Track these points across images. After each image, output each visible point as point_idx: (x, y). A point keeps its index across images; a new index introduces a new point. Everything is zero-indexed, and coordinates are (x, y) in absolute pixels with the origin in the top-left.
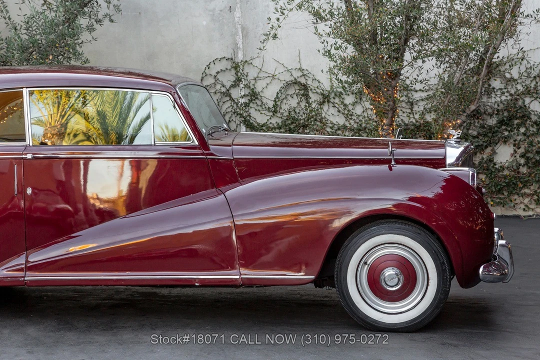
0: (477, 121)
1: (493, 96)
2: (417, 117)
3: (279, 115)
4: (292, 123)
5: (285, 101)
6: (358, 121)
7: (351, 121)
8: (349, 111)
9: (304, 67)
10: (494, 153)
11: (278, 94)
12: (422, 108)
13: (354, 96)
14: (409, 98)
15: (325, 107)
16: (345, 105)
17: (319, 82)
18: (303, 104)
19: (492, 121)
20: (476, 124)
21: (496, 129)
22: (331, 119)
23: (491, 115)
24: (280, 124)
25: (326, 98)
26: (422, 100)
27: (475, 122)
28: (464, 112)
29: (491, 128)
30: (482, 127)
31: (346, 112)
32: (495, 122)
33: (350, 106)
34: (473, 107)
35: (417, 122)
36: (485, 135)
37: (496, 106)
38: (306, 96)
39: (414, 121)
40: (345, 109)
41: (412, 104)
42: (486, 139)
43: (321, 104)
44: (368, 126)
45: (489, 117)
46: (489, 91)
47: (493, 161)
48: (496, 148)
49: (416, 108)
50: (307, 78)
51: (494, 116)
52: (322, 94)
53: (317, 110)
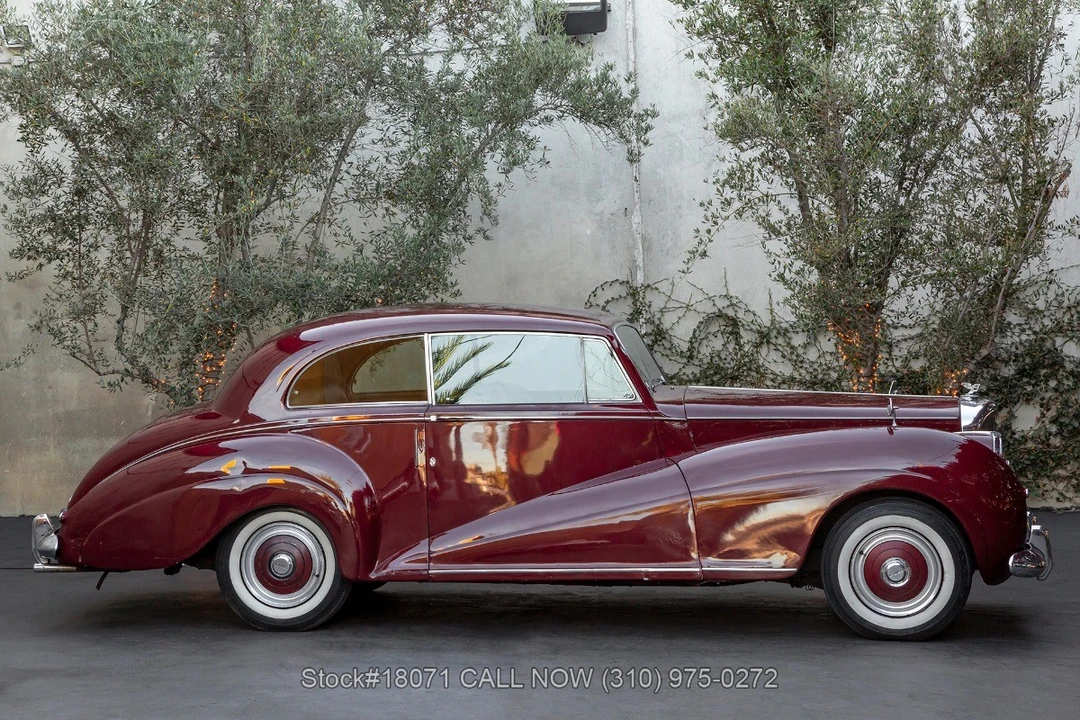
0: (985, 370)
1: (1009, 334)
2: (898, 364)
3: (696, 362)
4: (716, 373)
5: (705, 342)
6: (811, 370)
7: (802, 371)
8: (798, 356)
9: (732, 294)
10: (1012, 416)
11: (695, 331)
12: (906, 352)
13: (806, 334)
14: (886, 337)
15: (764, 350)
16: (792, 348)
17: (755, 315)
18: (731, 346)
19: (1008, 371)
20: (985, 375)
21: (1014, 381)
22: (773, 367)
23: (1006, 363)
24: (698, 375)
25: (764, 338)
26: (906, 340)
27: (983, 372)
28: (973, 358)
29: (1006, 380)
30: (994, 379)
31: (794, 358)
32: (1012, 372)
33: (799, 348)
34: (984, 352)
35: (898, 371)
36: (998, 390)
37: (1013, 349)
38: (736, 335)
39: (894, 371)
40: (792, 353)
41: (890, 346)
42: (1000, 397)
43: (758, 345)
44: (826, 377)
45: (1003, 365)
46: (1003, 328)
47: (1010, 428)
48: (1014, 410)
49: (896, 352)
50: (736, 308)
51: (1011, 363)
52: (759, 332)
53: (752, 355)
